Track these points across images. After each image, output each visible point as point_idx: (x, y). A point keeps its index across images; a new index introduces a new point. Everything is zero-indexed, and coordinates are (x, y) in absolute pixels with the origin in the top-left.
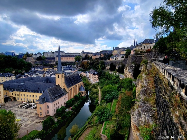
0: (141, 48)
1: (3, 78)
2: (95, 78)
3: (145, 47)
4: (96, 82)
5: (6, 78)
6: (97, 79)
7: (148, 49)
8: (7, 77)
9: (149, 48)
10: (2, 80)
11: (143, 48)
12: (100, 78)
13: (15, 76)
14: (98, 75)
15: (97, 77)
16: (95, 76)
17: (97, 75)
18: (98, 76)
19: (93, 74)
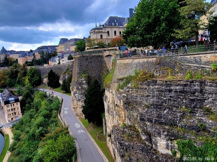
0: (101, 36)
2: (11, 112)
3: (108, 32)
4: (14, 119)
6: (17, 114)
7: (115, 37)
9: (118, 34)
11: (105, 36)
12: (25, 110)
14: (19, 103)
15: (16, 109)
16: (10, 108)
17: (15, 104)
18: (18, 105)
19: (5, 102)
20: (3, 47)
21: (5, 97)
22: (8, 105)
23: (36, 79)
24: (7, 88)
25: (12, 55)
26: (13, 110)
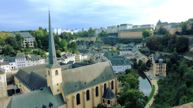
1: (30, 61)
2: (159, 70)
4: (160, 75)
5: (34, 62)
6: (163, 71)
8: (34, 60)
10: (29, 64)
13: (44, 60)
14: (166, 64)
15: (163, 68)
16: (159, 66)
17: (163, 64)
19: (156, 61)
20: (159, 20)
21: (156, 57)
22: (157, 64)
23: (183, 47)
24: (158, 51)
25: (165, 26)
26: (160, 68)
